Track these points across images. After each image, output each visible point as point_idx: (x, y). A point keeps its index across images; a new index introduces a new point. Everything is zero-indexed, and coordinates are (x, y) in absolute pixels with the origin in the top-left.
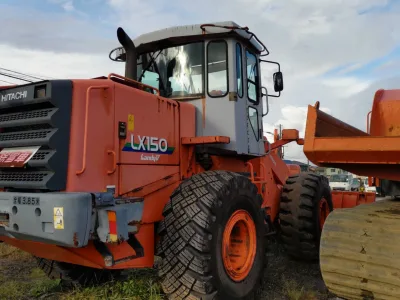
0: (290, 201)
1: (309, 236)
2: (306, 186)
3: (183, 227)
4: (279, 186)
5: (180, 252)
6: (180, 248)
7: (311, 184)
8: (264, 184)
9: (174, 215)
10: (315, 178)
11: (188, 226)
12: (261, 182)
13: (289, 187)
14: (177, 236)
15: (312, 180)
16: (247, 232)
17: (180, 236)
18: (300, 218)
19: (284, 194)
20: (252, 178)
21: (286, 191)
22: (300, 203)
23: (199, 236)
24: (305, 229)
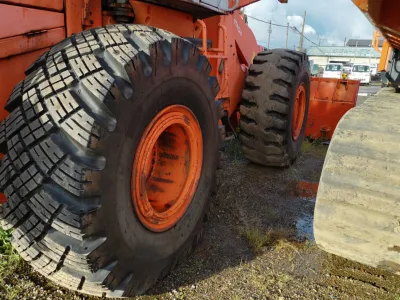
0: (258, 88)
1: (279, 138)
2: (283, 68)
3: (37, 141)
4: (243, 67)
5: (31, 194)
6: (32, 186)
7: (290, 65)
8: (224, 61)
9: (24, 114)
10: (296, 57)
11: (48, 140)
12: (219, 56)
13: (257, 68)
14: (26, 159)
15: (290, 59)
16: (188, 142)
17: (32, 162)
18: (270, 112)
19: (250, 79)
20: (204, 48)
21: (253, 73)
22: (271, 92)
23: (72, 164)
24: (275, 129)
